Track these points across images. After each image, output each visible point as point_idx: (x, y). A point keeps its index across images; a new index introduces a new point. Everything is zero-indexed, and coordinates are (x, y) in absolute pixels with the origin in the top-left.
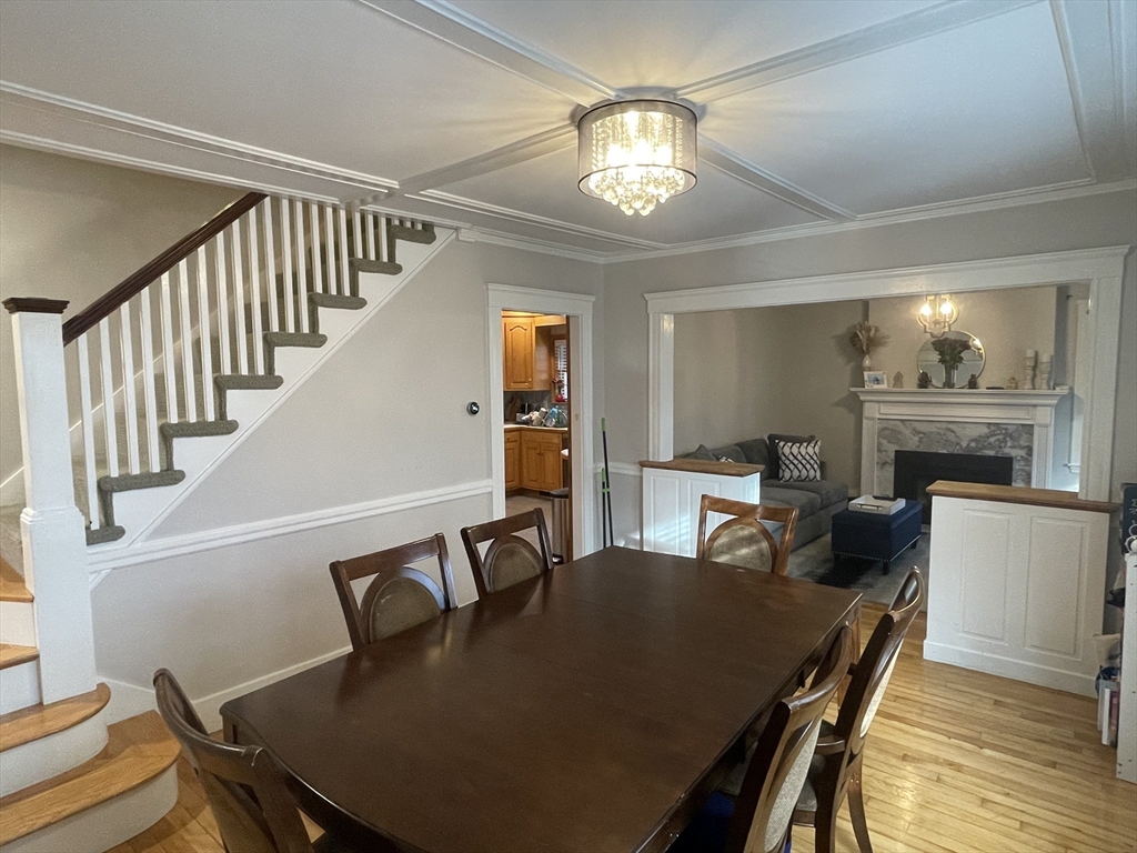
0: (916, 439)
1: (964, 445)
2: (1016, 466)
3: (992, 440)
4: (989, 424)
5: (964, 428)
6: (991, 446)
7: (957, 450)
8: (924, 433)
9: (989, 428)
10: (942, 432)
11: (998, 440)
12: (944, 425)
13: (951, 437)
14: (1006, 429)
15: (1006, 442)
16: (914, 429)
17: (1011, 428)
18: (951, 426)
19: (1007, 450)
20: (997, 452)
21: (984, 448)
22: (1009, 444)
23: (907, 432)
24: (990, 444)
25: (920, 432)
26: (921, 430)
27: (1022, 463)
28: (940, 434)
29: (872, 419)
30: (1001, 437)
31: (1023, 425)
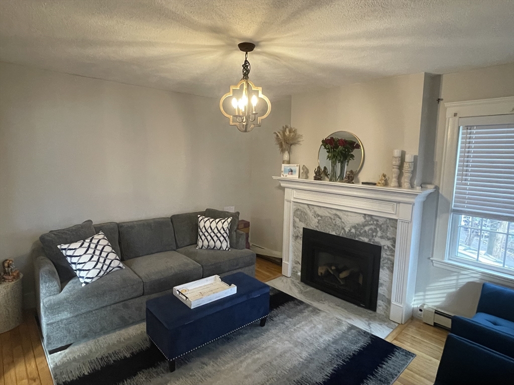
0: (316, 220)
1: (347, 230)
2: (384, 255)
3: (367, 228)
4: (365, 214)
5: (347, 216)
6: (365, 234)
7: (341, 234)
8: (321, 217)
9: (365, 218)
10: (332, 217)
11: (371, 229)
12: (334, 212)
13: (338, 222)
14: (377, 221)
15: (377, 232)
16: (315, 212)
17: (381, 221)
18: (338, 213)
19: (377, 239)
20: (370, 240)
21: (361, 235)
22: (379, 234)
23: (310, 214)
24: (365, 232)
25: (318, 215)
26: (320, 213)
27: (388, 253)
28: (331, 218)
29: (289, 201)
30: (373, 227)
31: (390, 219)
